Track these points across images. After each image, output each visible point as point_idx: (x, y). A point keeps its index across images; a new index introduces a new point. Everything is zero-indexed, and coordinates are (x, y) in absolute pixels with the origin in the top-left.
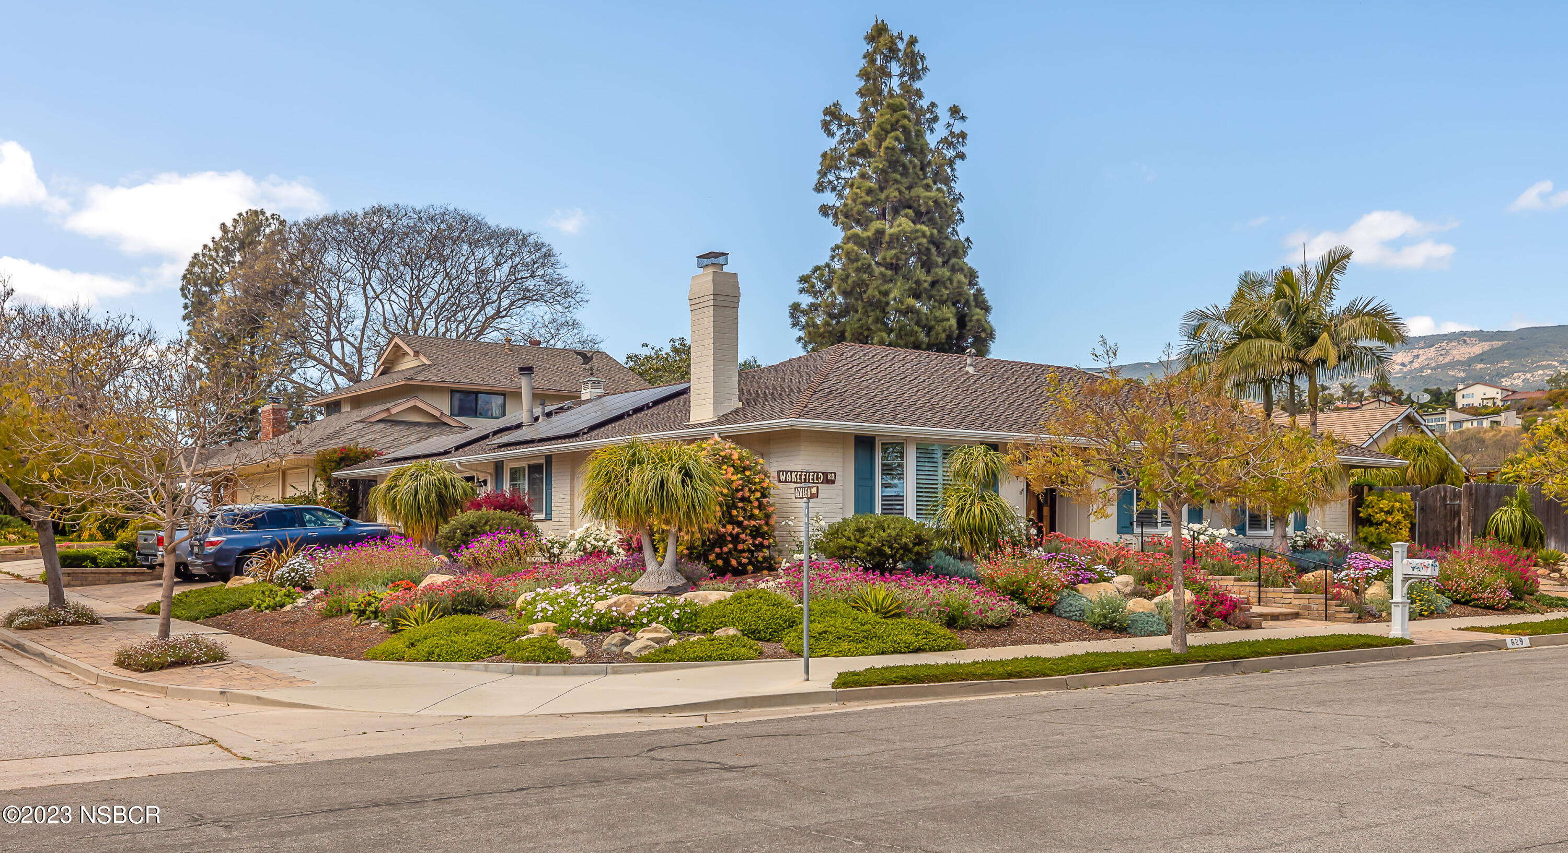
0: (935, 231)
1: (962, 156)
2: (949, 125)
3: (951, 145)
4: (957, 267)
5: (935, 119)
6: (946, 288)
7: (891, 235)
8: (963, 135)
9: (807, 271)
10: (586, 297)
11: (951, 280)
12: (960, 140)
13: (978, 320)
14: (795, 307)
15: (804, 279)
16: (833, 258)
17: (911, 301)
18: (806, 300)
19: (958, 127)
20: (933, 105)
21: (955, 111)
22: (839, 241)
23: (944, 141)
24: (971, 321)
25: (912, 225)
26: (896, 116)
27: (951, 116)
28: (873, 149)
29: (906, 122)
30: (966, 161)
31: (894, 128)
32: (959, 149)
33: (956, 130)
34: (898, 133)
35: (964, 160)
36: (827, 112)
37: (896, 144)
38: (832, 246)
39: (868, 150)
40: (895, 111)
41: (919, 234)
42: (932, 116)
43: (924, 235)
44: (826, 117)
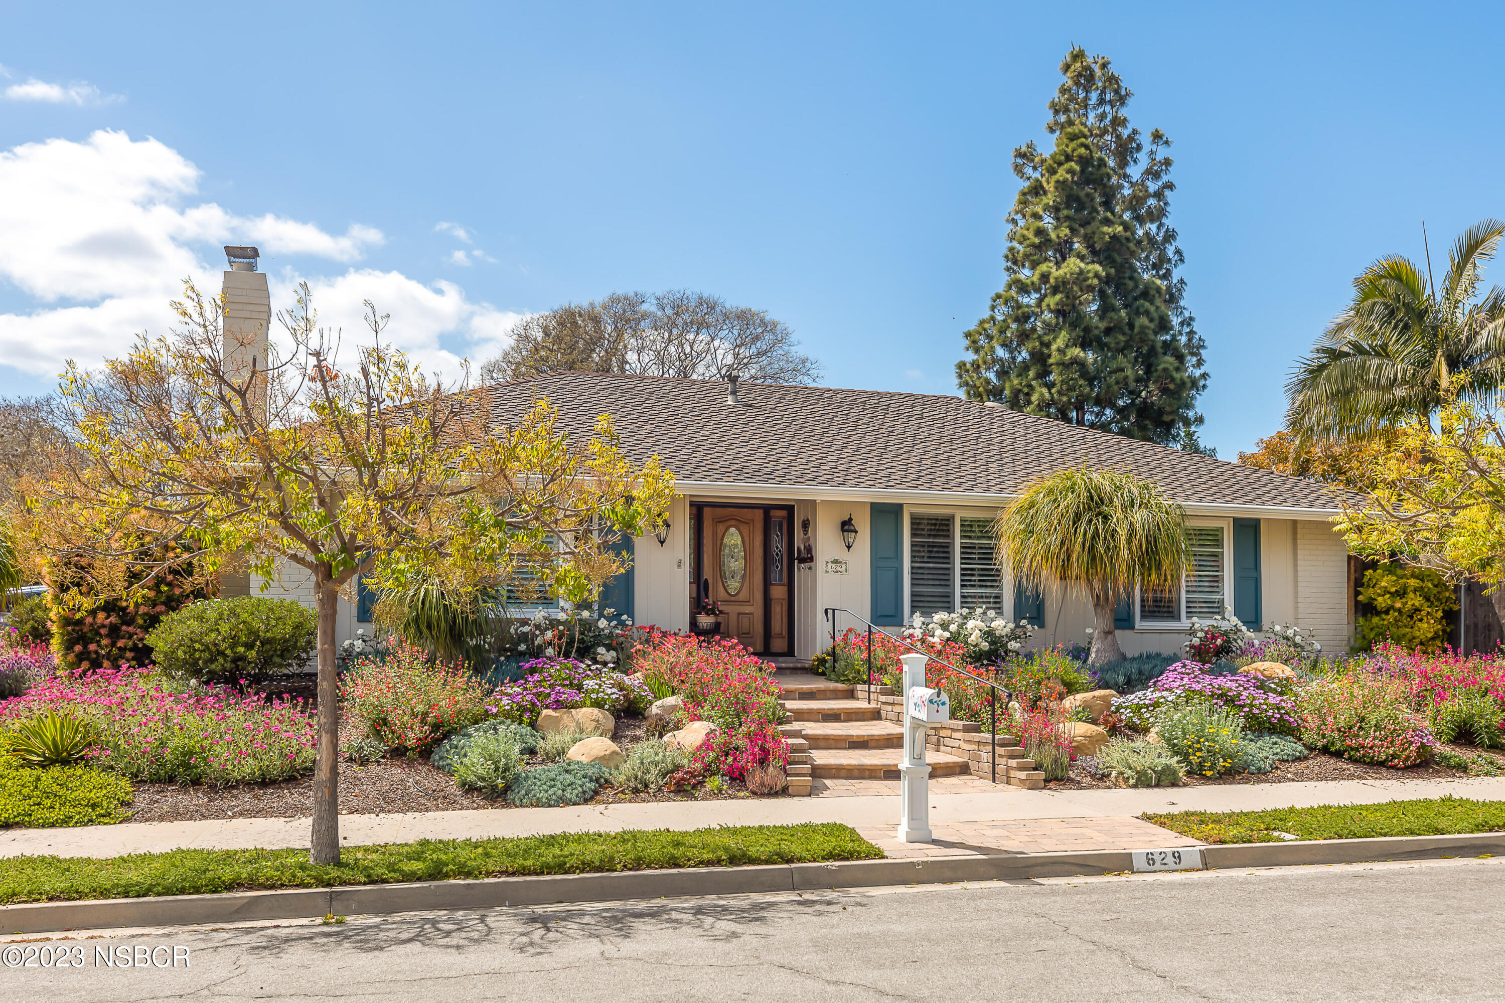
0: (1113, 271)
1: (1170, 186)
2: (1152, 152)
3: (1157, 176)
4: (1141, 310)
5: (1139, 148)
6: (1124, 334)
7: (1056, 279)
8: (1167, 162)
9: (972, 326)
10: (821, 373)
11: (1131, 326)
12: (1164, 167)
13: (1165, 370)
14: (961, 366)
15: (968, 335)
16: (993, 308)
17: (1076, 351)
18: (970, 357)
19: (1162, 153)
20: (1135, 132)
21: (1157, 136)
22: (1001, 289)
23: (1148, 172)
24: (1156, 370)
25: (1082, 265)
26: (1073, 145)
27: (1154, 142)
28: (1045, 184)
29: (1082, 151)
30: (1175, 191)
31: (1068, 158)
32: (1165, 178)
33: (1159, 157)
34: (1073, 164)
35: (1172, 190)
36: (1020, 155)
37: (1069, 176)
38: (993, 295)
39: (1042, 187)
40: (1072, 140)
41: (1091, 275)
42: (1134, 145)
43: (1097, 275)
44: (1019, 161)
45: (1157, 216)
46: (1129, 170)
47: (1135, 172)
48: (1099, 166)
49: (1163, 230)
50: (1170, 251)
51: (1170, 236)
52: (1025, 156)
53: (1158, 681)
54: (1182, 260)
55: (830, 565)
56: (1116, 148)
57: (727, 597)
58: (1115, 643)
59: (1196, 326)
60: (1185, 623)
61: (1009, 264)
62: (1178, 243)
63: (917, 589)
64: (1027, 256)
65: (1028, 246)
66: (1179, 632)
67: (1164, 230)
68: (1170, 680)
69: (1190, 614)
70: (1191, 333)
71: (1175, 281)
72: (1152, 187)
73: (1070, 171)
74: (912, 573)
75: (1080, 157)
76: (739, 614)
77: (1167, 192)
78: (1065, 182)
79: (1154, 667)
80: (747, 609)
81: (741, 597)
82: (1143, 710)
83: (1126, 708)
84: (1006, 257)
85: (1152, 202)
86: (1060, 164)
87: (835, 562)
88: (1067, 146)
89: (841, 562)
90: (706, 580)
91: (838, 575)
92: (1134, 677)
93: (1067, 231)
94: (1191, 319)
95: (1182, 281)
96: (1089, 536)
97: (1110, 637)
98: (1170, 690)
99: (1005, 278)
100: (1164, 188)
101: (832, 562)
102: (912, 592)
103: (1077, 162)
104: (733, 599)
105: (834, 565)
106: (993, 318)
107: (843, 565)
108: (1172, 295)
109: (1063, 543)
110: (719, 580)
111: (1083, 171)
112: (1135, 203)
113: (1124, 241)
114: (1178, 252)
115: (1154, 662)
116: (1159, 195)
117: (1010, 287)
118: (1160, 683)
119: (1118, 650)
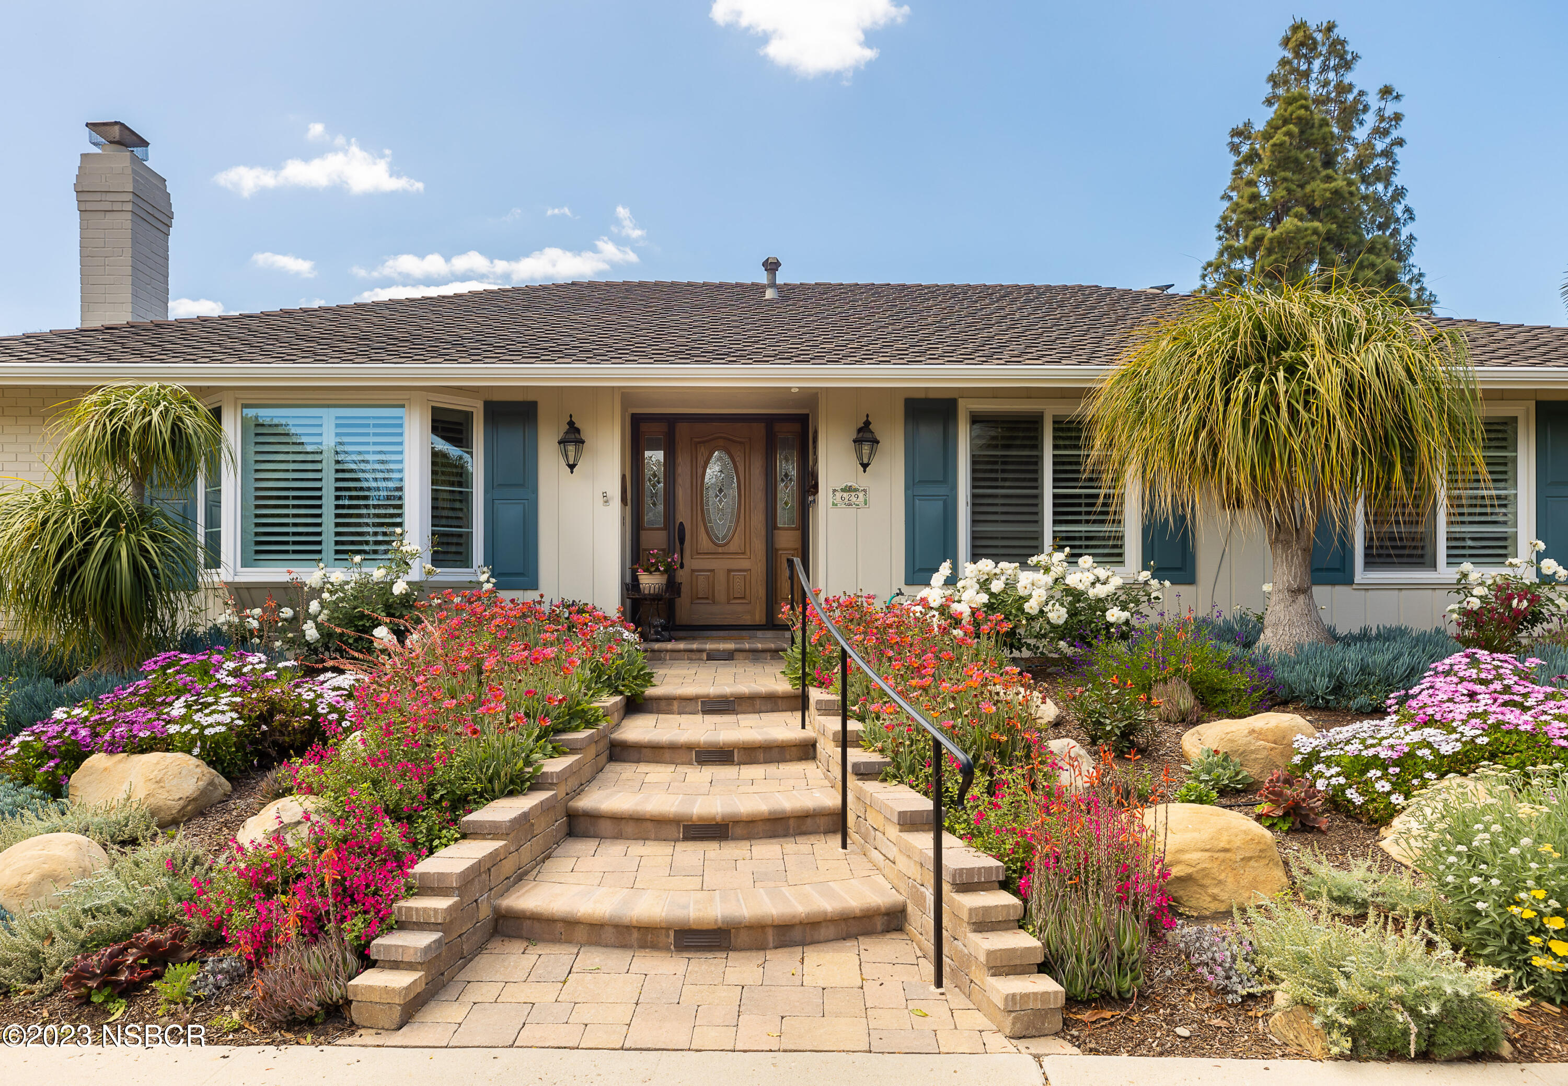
0: (1334, 227)
1: (1400, 142)
2: (1380, 110)
3: (1385, 133)
4: (1366, 263)
5: (1366, 109)
7: (1271, 239)
8: (1398, 117)
12: (1393, 123)
16: (1203, 277)
19: (1391, 108)
20: (1361, 94)
21: (1386, 92)
22: (1212, 256)
23: (1375, 131)
25: (1300, 224)
26: (1290, 109)
27: (1382, 98)
28: (1261, 152)
29: (1302, 112)
30: (1405, 146)
31: (1286, 122)
32: (1395, 134)
33: (1388, 113)
34: (1291, 126)
35: (1401, 146)
36: (1236, 133)
37: (1287, 138)
38: (1204, 263)
39: (1258, 156)
40: (1290, 104)
41: (1309, 232)
42: (1361, 107)
43: (1315, 232)
44: (1236, 140)
45: (1385, 176)
46: (1354, 134)
47: (1361, 134)
48: (1321, 126)
49: (1391, 190)
50: (1399, 210)
51: (1399, 194)
52: (1241, 133)
53: (1407, 697)
54: (1412, 219)
55: (838, 495)
56: (1340, 114)
57: (712, 547)
58: (1312, 608)
59: (1426, 282)
60: (1445, 573)
61: (1222, 233)
62: (1407, 201)
63: (980, 528)
64: (1239, 223)
65: (1242, 213)
66: (1434, 587)
67: (1393, 188)
68: (1442, 696)
69: (1454, 558)
70: (1422, 289)
71: (1403, 238)
72: (1380, 146)
73: (1289, 134)
74: (974, 505)
75: (1300, 118)
76: (729, 571)
77: (1397, 150)
78: (1282, 144)
79: (1396, 659)
80: (745, 564)
81: (733, 547)
82: (1373, 773)
83: (1328, 762)
84: (1219, 226)
85: (1381, 162)
86: (1277, 128)
87: (849, 489)
88: (1286, 110)
89: (856, 490)
90: (681, 524)
91: (852, 511)
92: (1349, 679)
93: (1284, 193)
94: (1421, 275)
95: (1411, 237)
96: (1256, 406)
97: (1301, 598)
98: (1446, 726)
99: (1217, 246)
100: (1392, 145)
101: (843, 490)
102: (973, 532)
103: (1295, 124)
104: (720, 550)
105: (845, 495)
106: (1204, 287)
107: (861, 495)
108: (1400, 252)
109: (1202, 422)
110: (701, 524)
111: (1302, 132)
112: (1359, 164)
113: (1347, 195)
114: (1408, 210)
115: (1395, 647)
116: (1387, 154)
117: (1221, 254)
118: (1414, 703)
119: (1319, 621)
